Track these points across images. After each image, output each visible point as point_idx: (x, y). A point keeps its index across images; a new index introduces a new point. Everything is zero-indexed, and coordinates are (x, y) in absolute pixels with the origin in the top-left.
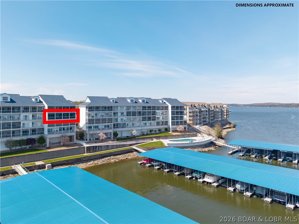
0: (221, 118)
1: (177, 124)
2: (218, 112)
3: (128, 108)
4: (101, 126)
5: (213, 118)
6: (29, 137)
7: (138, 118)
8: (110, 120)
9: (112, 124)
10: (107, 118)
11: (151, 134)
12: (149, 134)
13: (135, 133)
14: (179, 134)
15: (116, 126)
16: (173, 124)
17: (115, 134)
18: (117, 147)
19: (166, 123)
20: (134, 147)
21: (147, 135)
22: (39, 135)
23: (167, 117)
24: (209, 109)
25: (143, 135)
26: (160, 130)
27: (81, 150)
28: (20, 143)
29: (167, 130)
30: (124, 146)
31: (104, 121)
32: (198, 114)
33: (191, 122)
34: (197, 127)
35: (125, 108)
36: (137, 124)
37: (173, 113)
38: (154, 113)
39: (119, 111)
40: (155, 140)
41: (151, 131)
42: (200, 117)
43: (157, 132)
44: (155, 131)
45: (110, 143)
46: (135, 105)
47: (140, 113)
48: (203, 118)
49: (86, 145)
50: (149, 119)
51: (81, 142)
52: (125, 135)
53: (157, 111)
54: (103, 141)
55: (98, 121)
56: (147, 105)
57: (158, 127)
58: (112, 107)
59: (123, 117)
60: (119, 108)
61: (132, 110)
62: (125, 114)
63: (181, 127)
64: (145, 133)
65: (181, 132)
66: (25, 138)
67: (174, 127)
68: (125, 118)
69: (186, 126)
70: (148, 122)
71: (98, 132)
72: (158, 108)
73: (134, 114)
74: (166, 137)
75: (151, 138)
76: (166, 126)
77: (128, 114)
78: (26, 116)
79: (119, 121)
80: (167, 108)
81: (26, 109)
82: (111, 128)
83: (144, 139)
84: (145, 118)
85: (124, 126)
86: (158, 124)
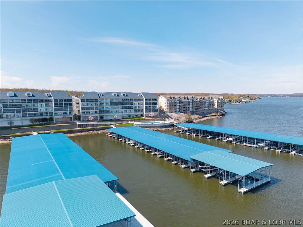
0: (209, 108)
2: (205, 103)
3: (112, 100)
4: (90, 111)
6: (44, 117)
7: (119, 107)
8: (97, 108)
9: (99, 110)
10: (94, 106)
12: (128, 118)
13: (115, 116)
14: (150, 118)
15: (102, 112)
16: (146, 111)
17: (101, 117)
19: (142, 111)
20: (112, 126)
21: (126, 118)
22: (50, 116)
24: (193, 101)
26: (136, 116)
27: (75, 126)
29: (142, 116)
30: (106, 125)
31: (92, 108)
35: (109, 100)
37: (146, 104)
38: (132, 104)
39: (105, 101)
40: (130, 122)
41: (129, 116)
43: (135, 117)
44: (133, 116)
45: (96, 123)
46: (117, 97)
47: (120, 103)
48: (184, 108)
49: (78, 123)
50: (128, 108)
51: (76, 121)
52: (109, 118)
53: (134, 102)
54: (91, 121)
55: (88, 108)
56: (126, 98)
57: (135, 113)
59: (107, 106)
60: (104, 100)
61: (115, 101)
62: (109, 104)
63: (152, 114)
64: (125, 118)
66: (41, 117)
67: (147, 113)
68: (109, 107)
69: (158, 113)
70: (128, 110)
71: (88, 115)
72: (135, 100)
73: (116, 104)
75: (128, 121)
76: (142, 113)
77: (111, 104)
78: (41, 105)
79: (105, 109)
81: (41, 101)
82: (97, 113)
83: (122, 121)
84: (125, 107)
85: (108, 112)
86: (135, 111)
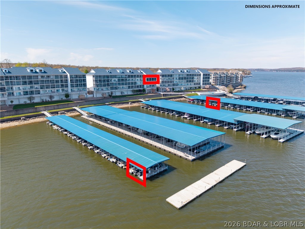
0: (236, 82)
1: (206, 84)
2: (234, 77)
3: (179, 75)
4: (167, 85)
5: (229, 81)
6: (140, 89)
7: (184, 80)
8: (171, 82)
11: (191, 89)
12: (190, 90)
13: (183, 89)
14: (206, 90)
15: (174, 85)
16: (203, 84)
17: (173, 89)
18: (175, 95)
19: (199, 84)
20: (183, 95)
21: (189, 90)
22: (143, 88)
23: (200, 80)
24: (227, 75)
25: (187, 90)
26: (195, 88)
27: (160, 95)
28: (137, 91)
29: (200, 88)
30: (178, 95)
31: (168, 82)
32: (219, 79)
33: (214, 84)
34: (217, 86)
35: (178, 75)
36: (184, 85)
37: (203, 78)
38: (193, 78)
39: (175, 77)
40: (193, 93)
41: (191, 88)
42: (220, 80)
43: (194, 88)
44: (193, 88)
45: (171, 93)
46: (183, 73)
47: (185, 78)
48: (222, 81)
49: (162, 93)
50: (190, 81)
51: (159, 92)
52: (177, 90)
53: (194, 77)
54: (168, 92)
55: (166, 82)
56: (189, 73)
57: (195, 86)
58: (172, 75)
59: (176, 80)
60: (175, 75)
61: (181, 76)
62: (178, 78)
63: (208, 86)
64: (188, 89)
65: (207, 89)
66: (138, 89)
67: (203, 86)
68: (178, 81)
69: (211, 85)
71: (166, 87)
72: (195, 75)
73: (182, 79)
74: (199, 91)
75: (191, 92)
76: (199, 86)
77: (179, 79)
78: (138, 79)
79: (175, 82)
80: (200, 75)
81: (138, 76)
82: (171, 86)
83: (187, 92)
84: (188, 81)
85: (177, 85)
86: (195, 84)
